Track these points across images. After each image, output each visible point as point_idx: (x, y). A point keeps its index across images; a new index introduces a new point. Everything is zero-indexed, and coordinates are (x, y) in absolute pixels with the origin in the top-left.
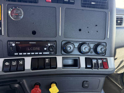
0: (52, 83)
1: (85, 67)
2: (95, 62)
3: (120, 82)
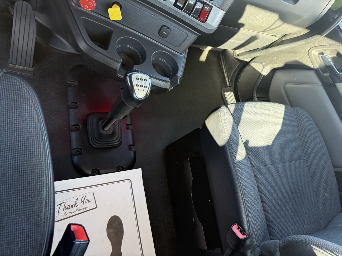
0: (114, 3)
1: (174, 2)
2: (192, 3)
3: (233, 75)
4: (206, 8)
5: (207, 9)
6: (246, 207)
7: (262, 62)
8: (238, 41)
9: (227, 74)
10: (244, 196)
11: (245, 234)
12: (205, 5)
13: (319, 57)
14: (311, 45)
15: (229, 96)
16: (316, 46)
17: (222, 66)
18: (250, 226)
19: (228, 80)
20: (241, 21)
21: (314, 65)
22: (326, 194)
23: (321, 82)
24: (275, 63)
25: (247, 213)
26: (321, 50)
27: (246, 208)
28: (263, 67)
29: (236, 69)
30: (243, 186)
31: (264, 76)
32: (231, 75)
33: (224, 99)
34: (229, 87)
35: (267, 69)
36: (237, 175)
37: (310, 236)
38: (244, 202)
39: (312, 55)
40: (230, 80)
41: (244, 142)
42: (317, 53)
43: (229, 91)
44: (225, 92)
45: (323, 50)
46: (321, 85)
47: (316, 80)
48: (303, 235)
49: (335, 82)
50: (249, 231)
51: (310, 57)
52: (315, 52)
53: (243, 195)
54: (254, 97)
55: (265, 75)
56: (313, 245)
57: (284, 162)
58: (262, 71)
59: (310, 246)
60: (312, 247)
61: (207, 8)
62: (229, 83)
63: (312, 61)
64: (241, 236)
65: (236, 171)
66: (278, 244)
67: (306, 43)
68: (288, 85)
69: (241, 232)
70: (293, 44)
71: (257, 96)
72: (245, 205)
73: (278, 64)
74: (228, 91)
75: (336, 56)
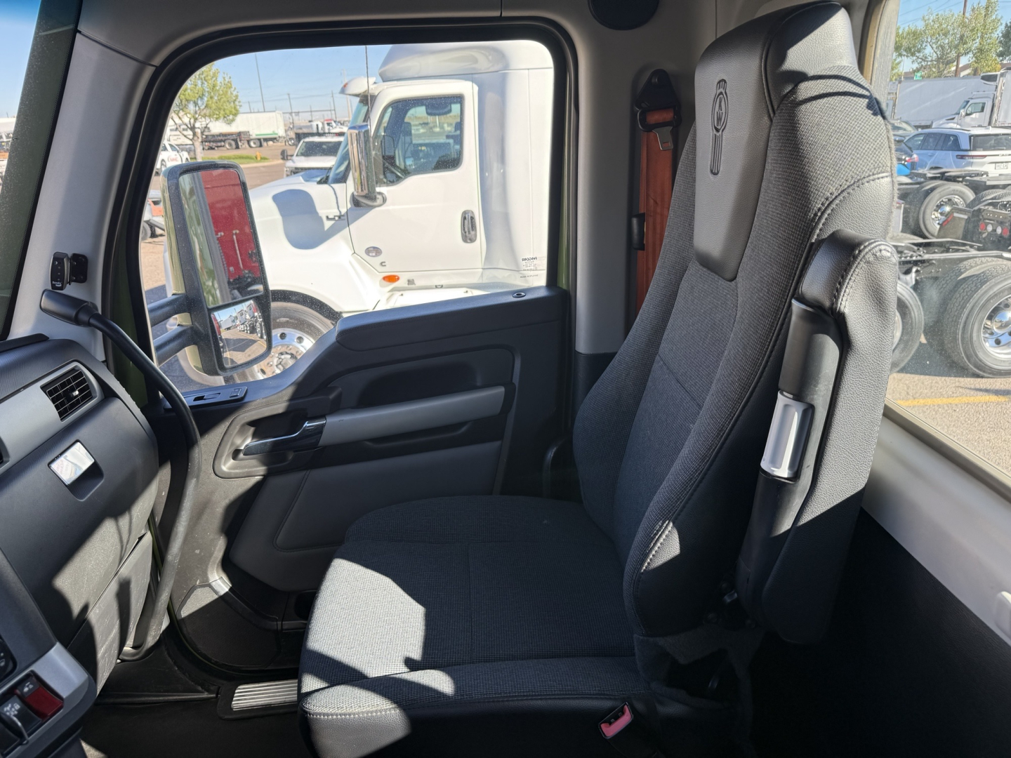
3: (187, 674)
4: (26, 689)
5: (31, 686)
6: (563, 694)
7: (191, 586)
8: (109, 635)
9: (177, 691)
10: (538, 695)
11: (623, 707)
12: (18, 692)
13: (242, 460)
14: (207, 468)
15: (245, 699)
16: (214, 460)
17: (143, 703)
18: (604, 694)
19: (199, 692)
20: (76, 609)
21: (258, 474)
22: (545, 522)
23: (305, 470)
24: (211, 555)
25: (577, 694)
26: (228, 450)
27: (566, 694)
28: (207, 588)
29: (175, 663)
30: (515, 692)
31: (231, 589)
32: (187, 680)
33: (253, 714)
34: (217, 694)
35: (217, 578)
36: (488, 702)
37: (626, 570)
38: (552, 697)
39: (231, 473)
40: (200, 688)
41: (409, 670)
42: (232, 461)
43: (233, 697)
44: (232, 709)
45: (230, 448)
46: (308, 472)
47: (292, 478)
48: (624, 584)
49: (315, 445)
50: (615, 699)
51: (233, 476)
52: (227, 465)
53: (535, 695)
54: (279, 627)
55: (229, 588)
56: (641, 568)
57: (470, 588)
58: (216, 592)
59: (642, 573)
60: (644, 570)
61: (28, 686)
62: (209, 691)
63: (245, 475)
64: (626, 719)
65: (479, 702)
66: (641, 638)
67: (198, 477)
68: (280, 539)
69: (617, 718)
70: (184, 504)
71: (277, 621)
72: (558, 695)
73: (217, 548)
74: (232, 700)
75: (252, 429)
